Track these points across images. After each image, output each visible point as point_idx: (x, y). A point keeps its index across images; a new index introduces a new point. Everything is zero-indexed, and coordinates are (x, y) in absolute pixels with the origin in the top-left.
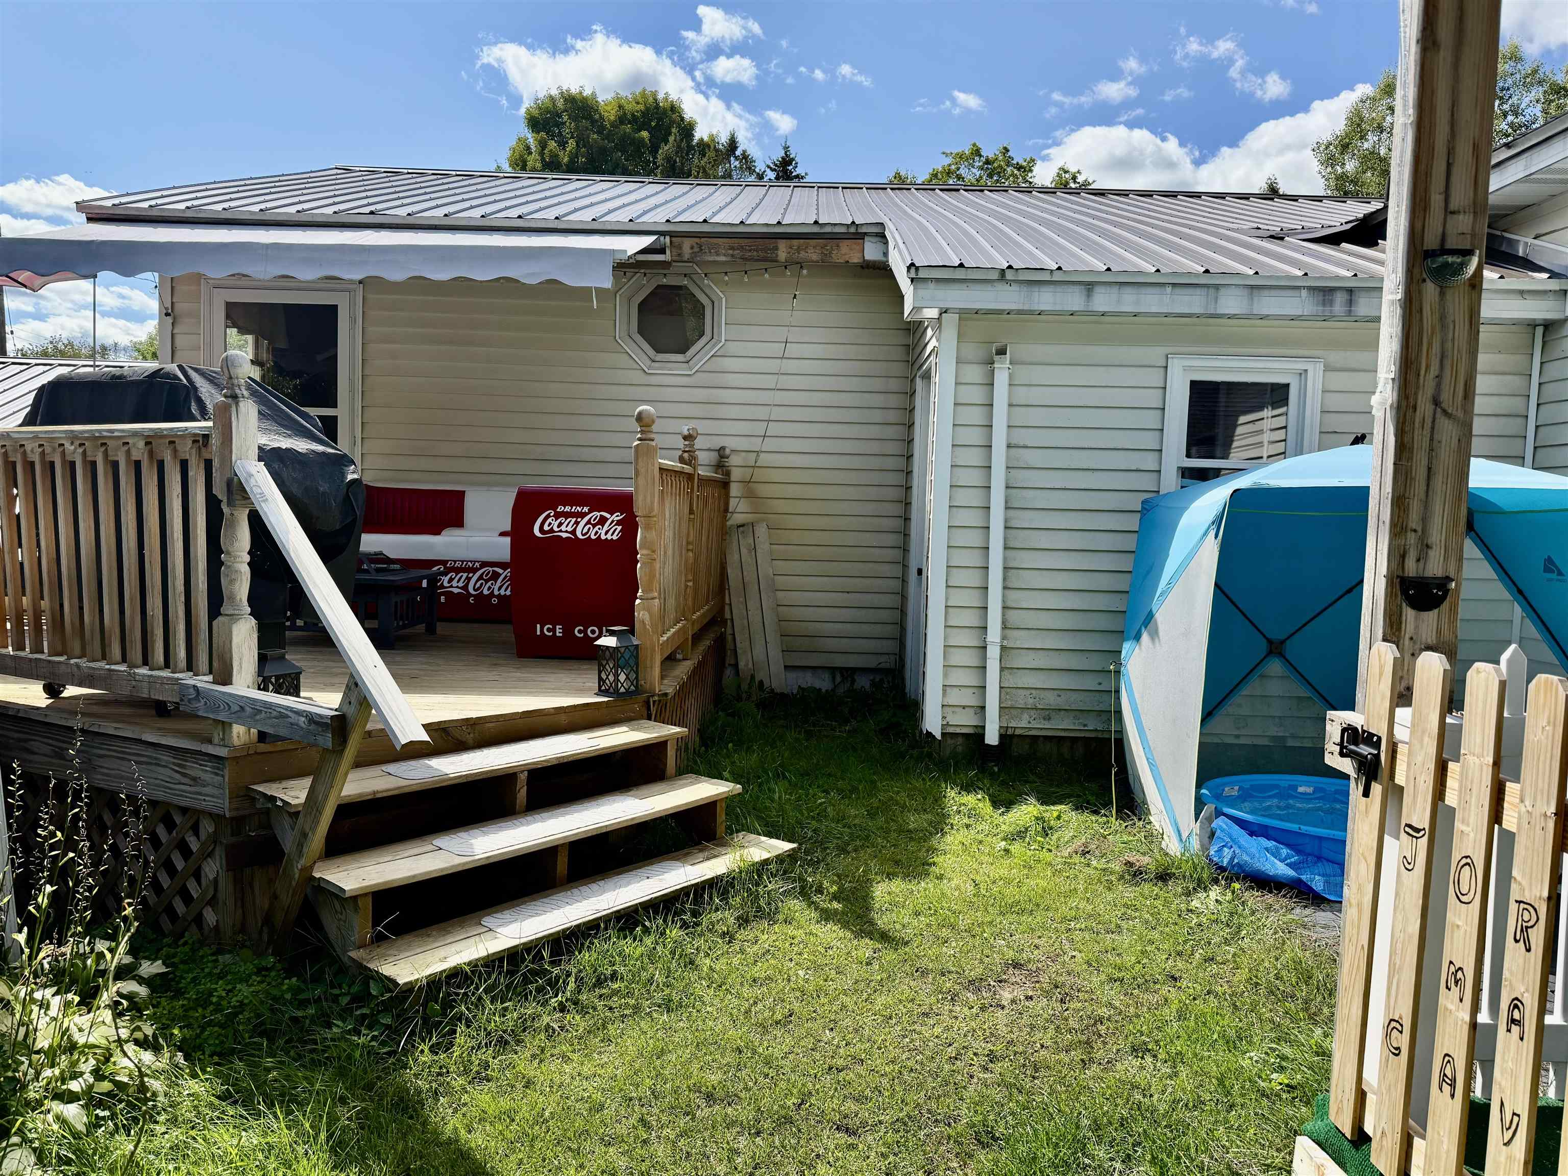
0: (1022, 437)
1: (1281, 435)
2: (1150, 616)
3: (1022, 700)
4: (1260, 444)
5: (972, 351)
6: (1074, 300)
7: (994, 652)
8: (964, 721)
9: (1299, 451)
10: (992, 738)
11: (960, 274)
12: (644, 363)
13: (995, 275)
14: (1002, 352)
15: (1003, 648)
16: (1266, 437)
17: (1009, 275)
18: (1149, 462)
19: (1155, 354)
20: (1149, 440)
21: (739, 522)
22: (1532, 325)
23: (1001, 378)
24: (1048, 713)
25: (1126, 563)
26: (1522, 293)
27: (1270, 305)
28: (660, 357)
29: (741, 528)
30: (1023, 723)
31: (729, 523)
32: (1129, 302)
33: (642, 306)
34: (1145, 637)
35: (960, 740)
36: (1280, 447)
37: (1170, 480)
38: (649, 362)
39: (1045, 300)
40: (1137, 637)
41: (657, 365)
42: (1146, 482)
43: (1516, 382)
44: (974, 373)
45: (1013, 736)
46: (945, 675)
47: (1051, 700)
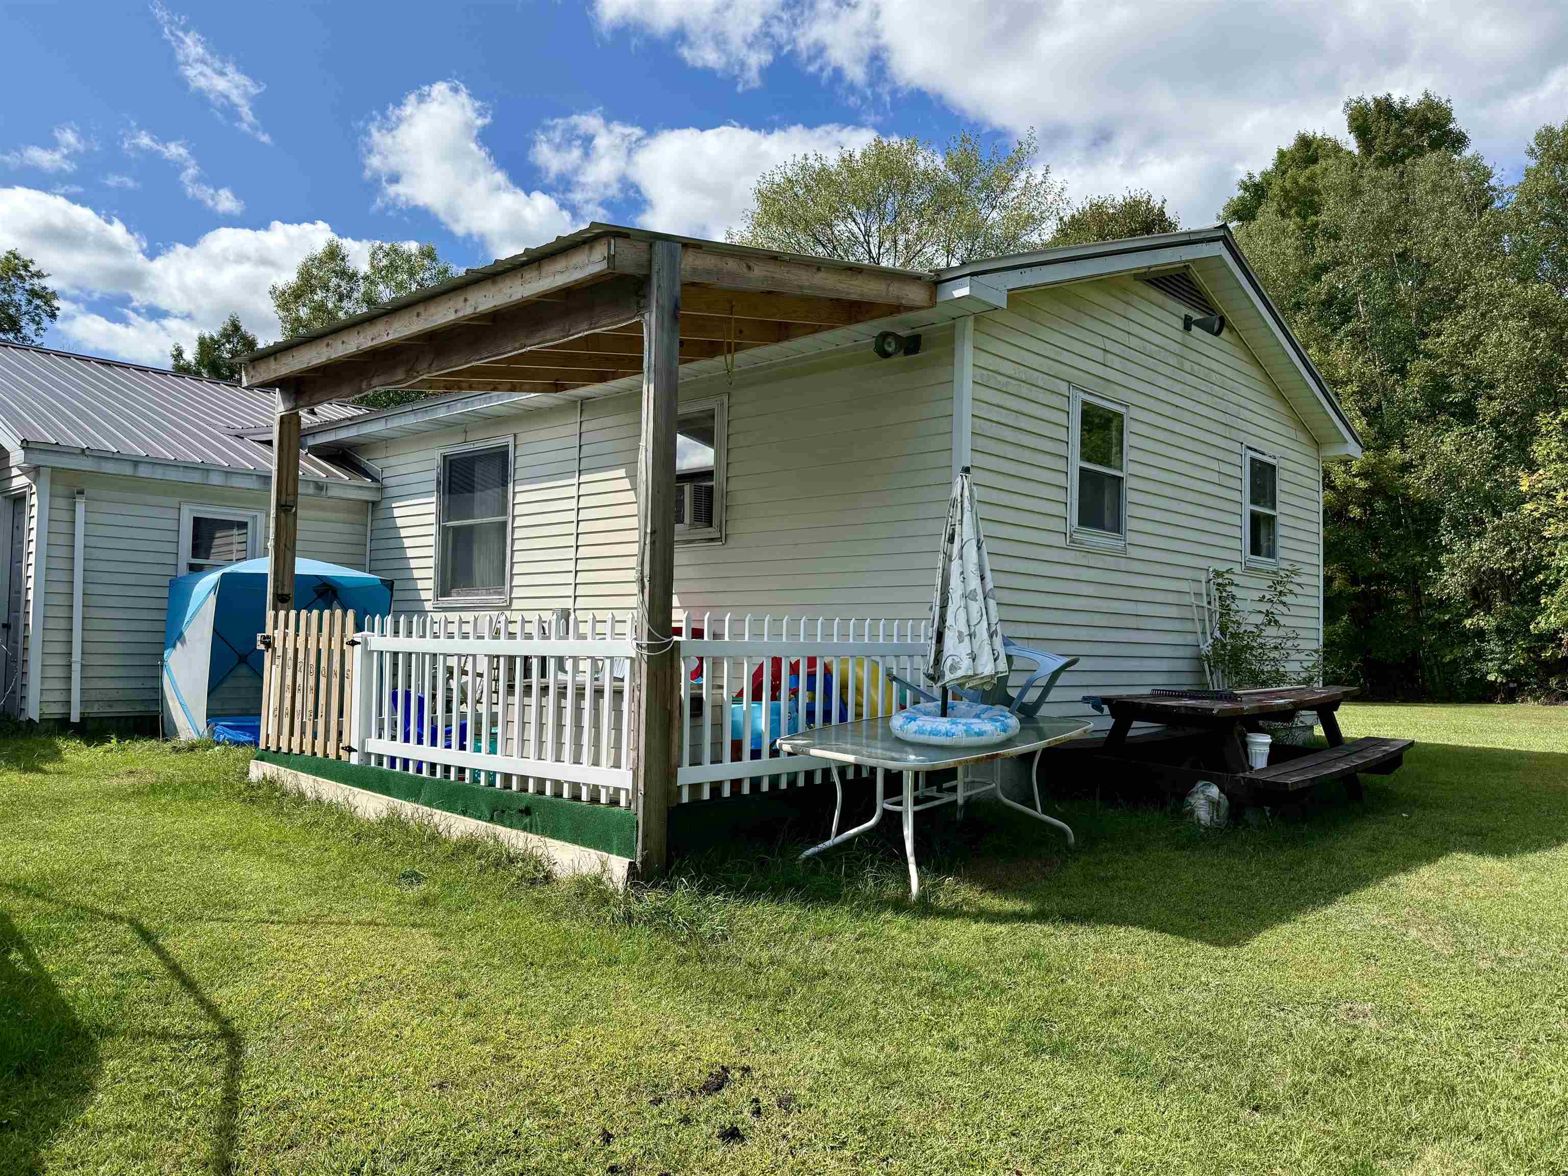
0: (93, 542)
1: (243, 546)
2: (181, 634)
3: (94, 695)
4: (231, 552)
5: (60, 489)
6: (128, 470)
7: (76, 668)
8: (55, 710)
9: (254, 557)
10: (75, 718)
11: (56, 448)
13: (79, 451)
14: (81, 492)
15: (82, 665)
16: (235, 547)
17: (87, 452)
18: (171, 559)
19: (173, 501)
20: (171, 548)
22: (367, 502)
23: (80, 508)
24: (110, 703)
25: (162, 616)
26: (360, 487)
27: (237, 482)
30: (95, 710)
32: (159, 473)
34: (179, 645)
35: (52, 724)
36: (243, 555)
37: (183, 570)
39: (110, 468)
40: (174, 646)
42: (170, 571)
43: (359, 528)
44: (62, 503)
45: (87, 718)
46: (42, 683)
47: (114, 695)
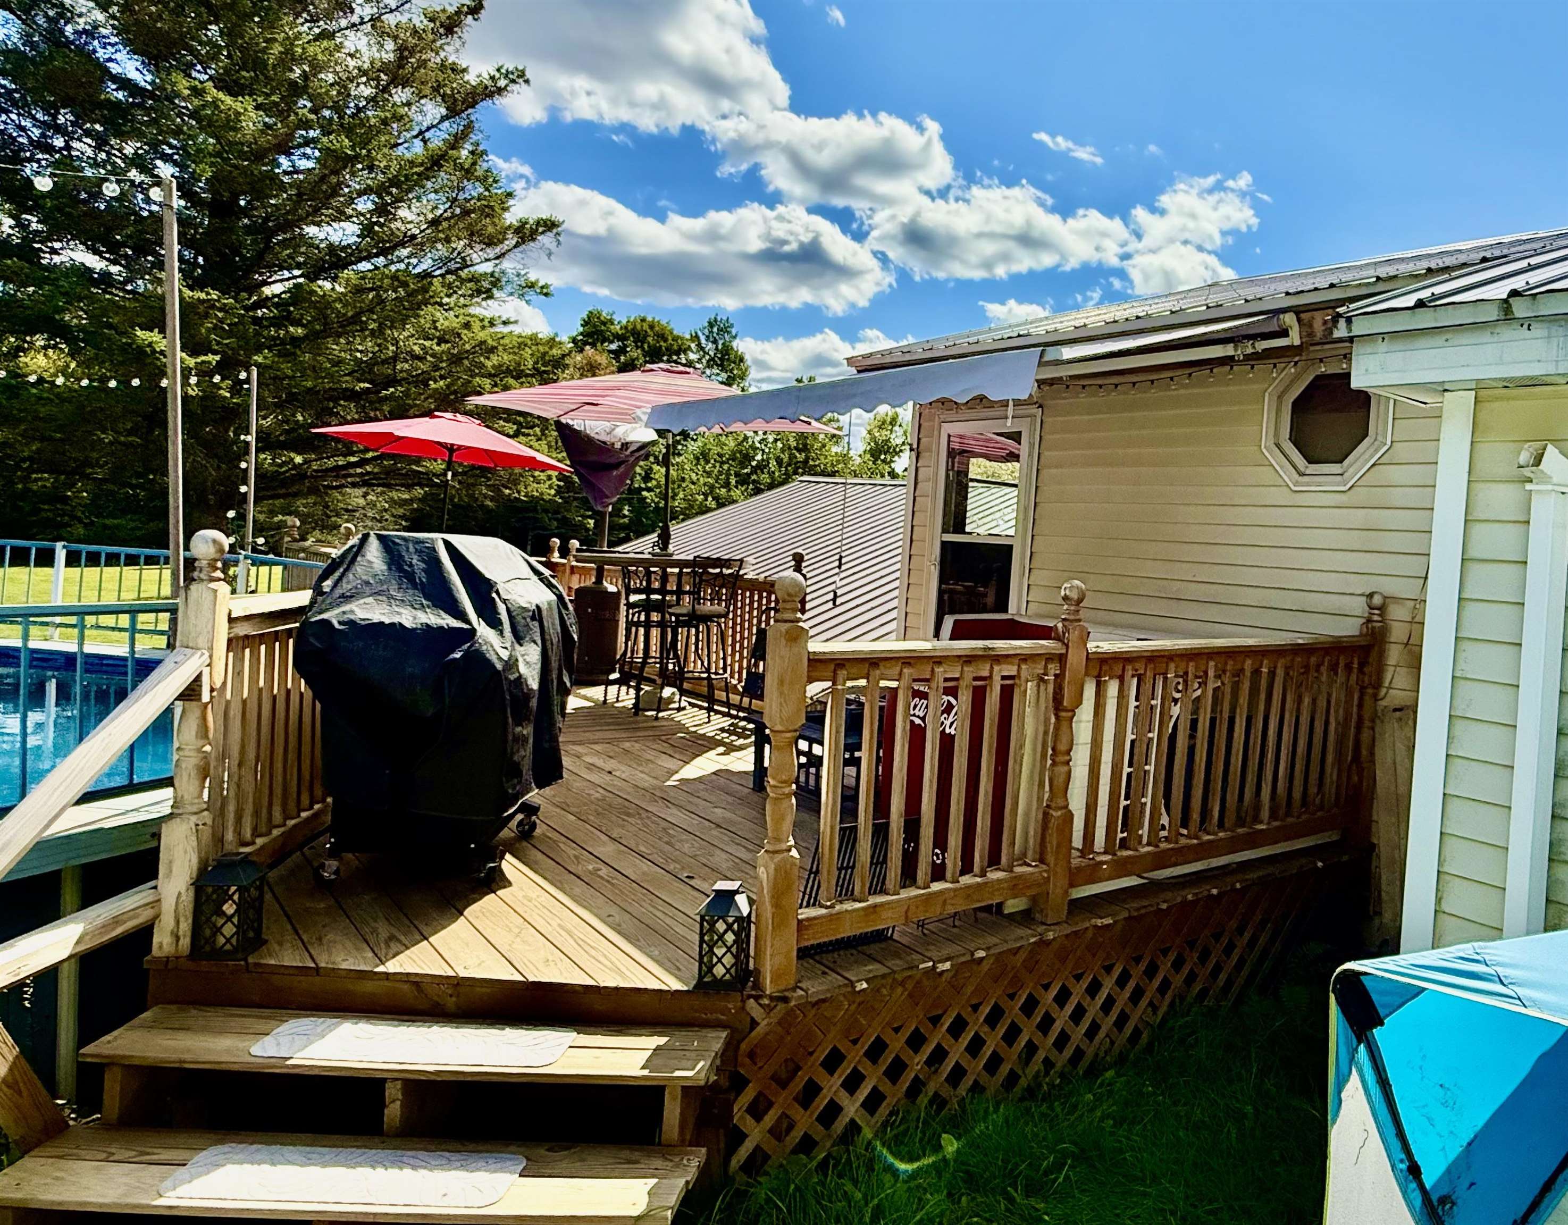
12: (1289, 475)
13: (1493, 313)
21: (1397, 703)
28: (1313, 468)
29: (1398, 713)
31: (1383, 703)
33: (1298, 405)
38: (1296, 476)
41: (1306, 479)
